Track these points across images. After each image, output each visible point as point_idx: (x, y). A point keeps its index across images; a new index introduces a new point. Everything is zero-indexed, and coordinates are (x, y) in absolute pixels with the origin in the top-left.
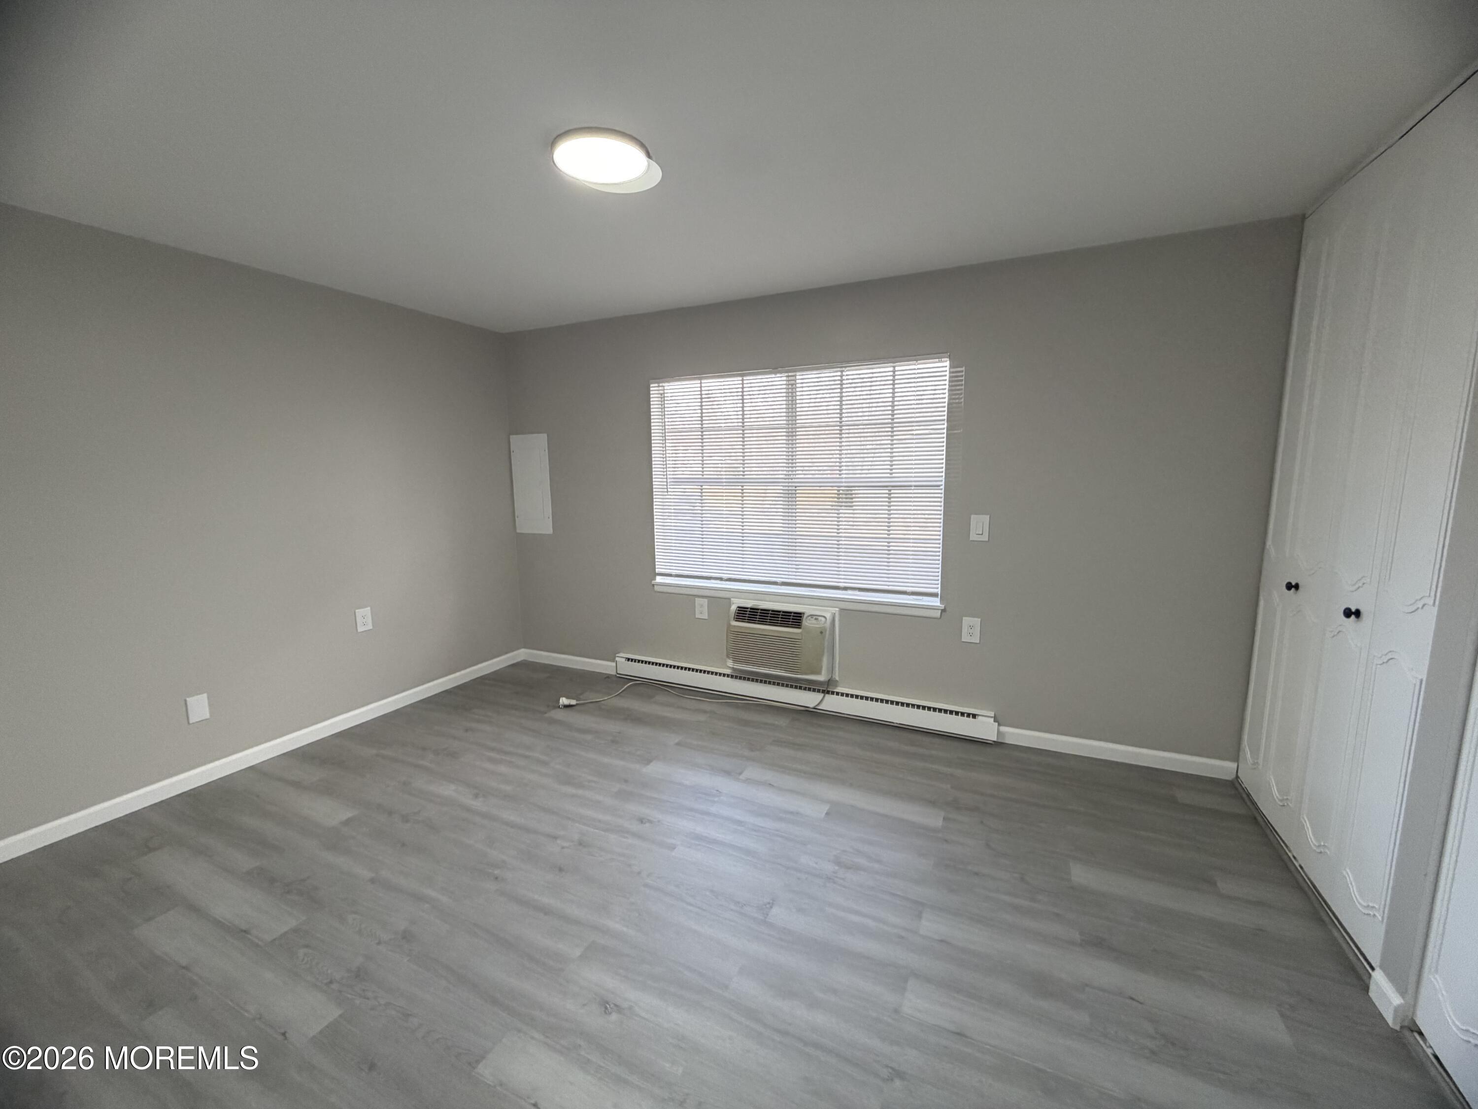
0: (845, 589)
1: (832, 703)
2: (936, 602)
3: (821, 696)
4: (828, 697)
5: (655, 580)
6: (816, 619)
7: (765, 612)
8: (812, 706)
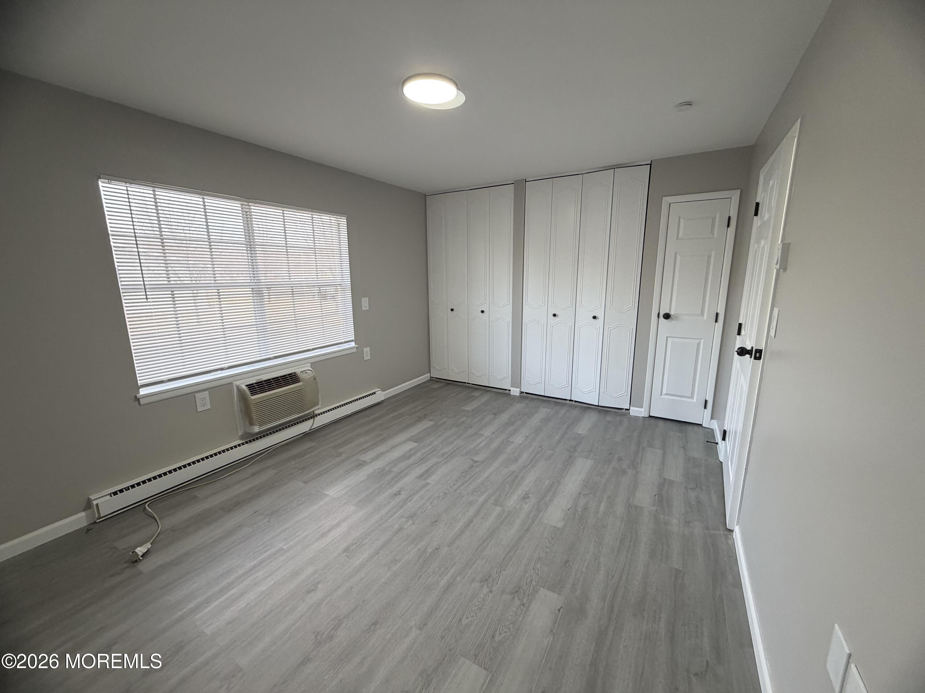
0: (313, 349)
1: (319, 421)
2: (353, 344)
3: (312, 420)
4: (316, 419)
5: (139, 393)
6: (306, 373)
7: (268, 381)
8: (308, 430)
